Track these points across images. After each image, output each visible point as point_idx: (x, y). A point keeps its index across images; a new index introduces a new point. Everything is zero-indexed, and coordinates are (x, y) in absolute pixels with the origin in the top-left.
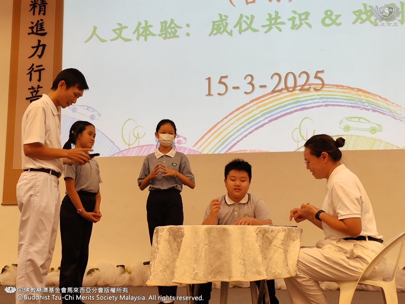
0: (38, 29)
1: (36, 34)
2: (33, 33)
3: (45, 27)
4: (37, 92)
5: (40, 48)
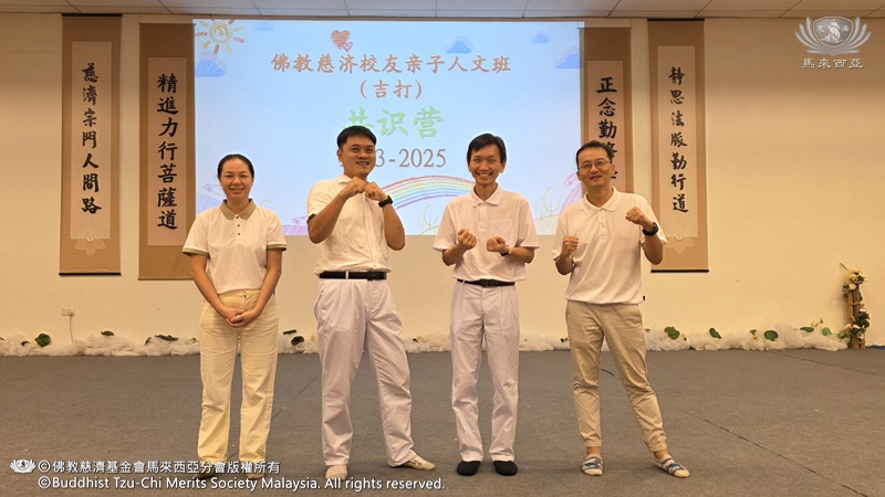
0: (168, 107)
1: (167, 111)
2: (163, 110)
3: (176, 105)
4: (170, 170)
5: (171, 127)
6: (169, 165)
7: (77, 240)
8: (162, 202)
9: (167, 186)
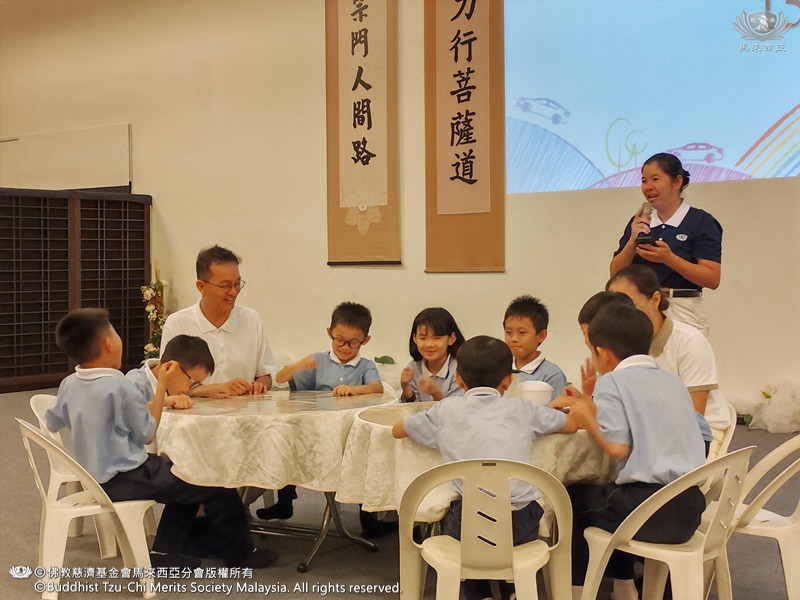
4: (467, 80)
6: (465, 71)
7: (347, 209)
8: (457, 137)
9: (462, 108)
